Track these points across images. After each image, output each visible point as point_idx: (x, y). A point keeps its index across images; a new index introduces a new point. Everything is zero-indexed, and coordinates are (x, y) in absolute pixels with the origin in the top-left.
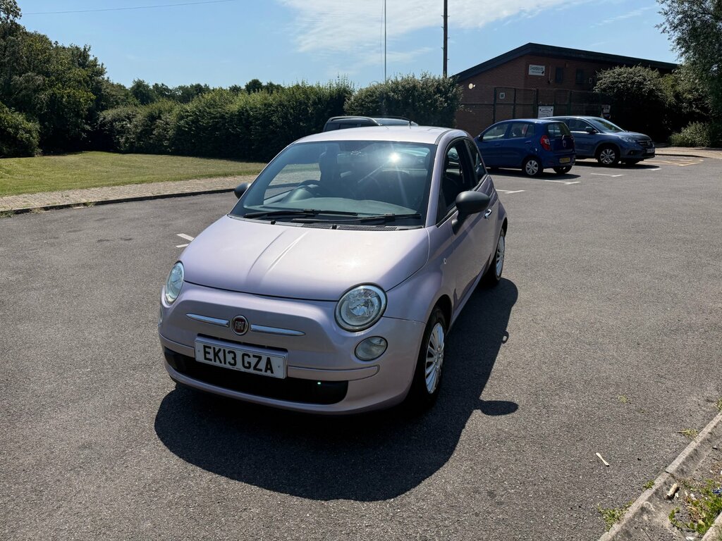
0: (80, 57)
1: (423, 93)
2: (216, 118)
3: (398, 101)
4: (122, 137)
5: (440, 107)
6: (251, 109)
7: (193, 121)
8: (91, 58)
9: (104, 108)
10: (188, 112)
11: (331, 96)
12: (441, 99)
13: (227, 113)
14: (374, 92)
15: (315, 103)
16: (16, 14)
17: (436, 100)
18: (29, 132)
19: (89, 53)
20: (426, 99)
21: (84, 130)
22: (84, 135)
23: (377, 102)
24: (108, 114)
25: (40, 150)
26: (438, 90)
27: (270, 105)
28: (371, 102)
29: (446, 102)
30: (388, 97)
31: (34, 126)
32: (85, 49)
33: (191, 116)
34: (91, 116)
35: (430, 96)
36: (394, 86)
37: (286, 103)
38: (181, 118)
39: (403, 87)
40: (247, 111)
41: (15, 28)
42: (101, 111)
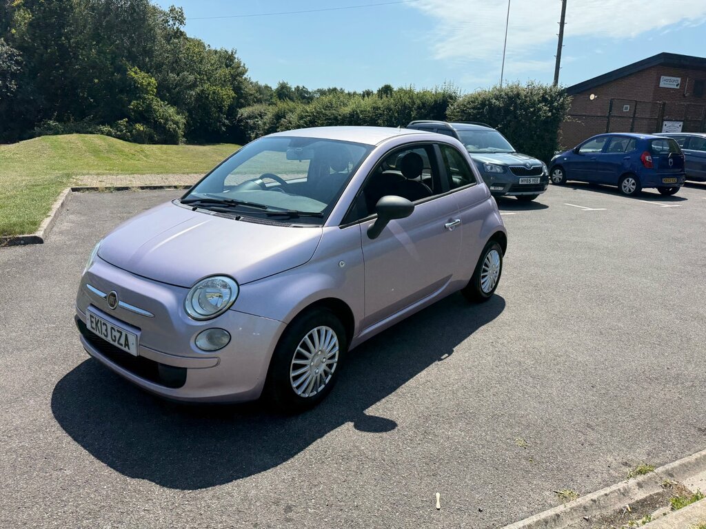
0: (228, 60)
1: (526, 101)
2: (330, 119)
3: (499, 108)
4: (253, 132)
5: (544, 116)
6: (361, 111)
7: (310, 121)
8: (236, 61)
9: (242, 106)
10: (307, 112)
11: (435, 101)
12: (545, 108)
13: (340, 115)
14: (477, 99)
15: (419, 108)
16: (181, 23)
17: (540, 109)
18: (176, 123)
19: (236, 56)
20: (529, 107)
21: (224, 124)
22: (224, 129)
23: (479, 109)
24: (245, 112)
25: (184, 139)
26: (544, 99)
27: (378, 108)
28: (473, 108)
29: (550, 111)
30: (490, 104)
31: (181, 119)
32: (232, 53)
33: (310, 116)
34: (232, 112)
35: (533, 104)
36: (497, 93)
37: (392, 106)
38: (301, 117)
39: (506, 94)
40: (357, 113)
41: (179, 34)
42: (240, 108)
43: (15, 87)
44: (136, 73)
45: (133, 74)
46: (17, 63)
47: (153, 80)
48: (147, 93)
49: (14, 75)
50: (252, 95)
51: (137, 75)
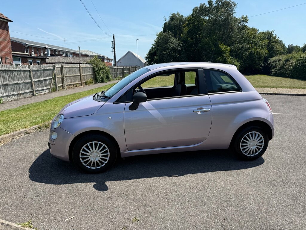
0: (269, 36)
4: (274, 69)
7: (302, 63)
8: (274, 35)
9: (273, 56)
10: (301, 58)
16: (246, 22)
19: (273, 33)
21: (261, 66)
22: (260, 68)
24: (272, 59)
31: (238, 64)
32: (272, 32)
34: (266, 59)
38: (298, 60)
41: (245, 27)
42: (271, 58)
43: (178, 55)
44: (222, 46)
45: (221, 46)
46: (181, 47)
47: (229, 48)
48: (225, 53)
49: (179, 51)
50: (279, 51)
51: (223, 47)
